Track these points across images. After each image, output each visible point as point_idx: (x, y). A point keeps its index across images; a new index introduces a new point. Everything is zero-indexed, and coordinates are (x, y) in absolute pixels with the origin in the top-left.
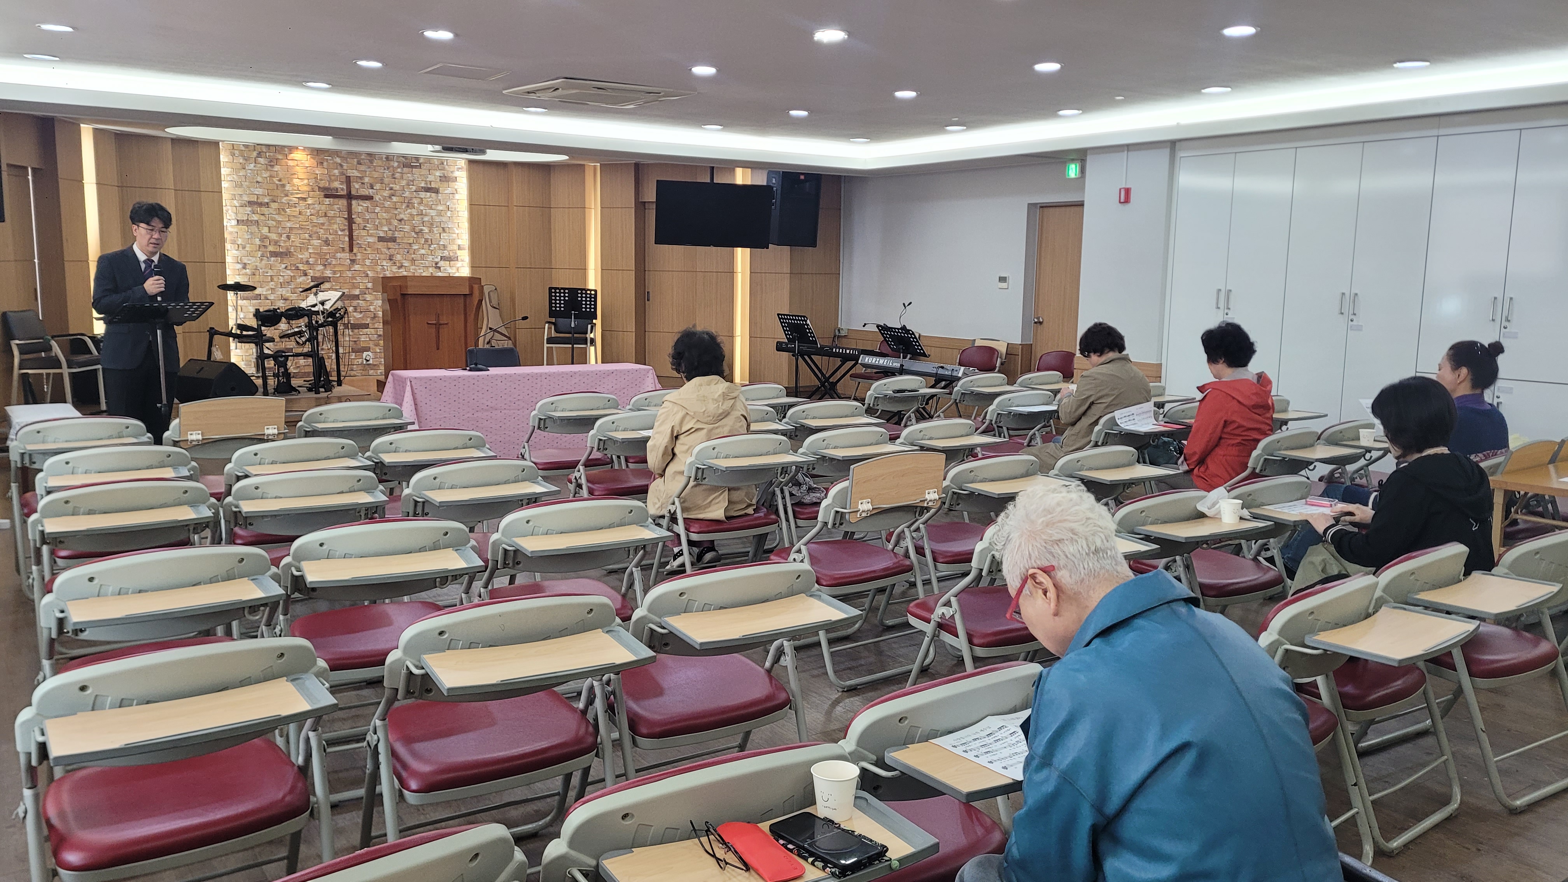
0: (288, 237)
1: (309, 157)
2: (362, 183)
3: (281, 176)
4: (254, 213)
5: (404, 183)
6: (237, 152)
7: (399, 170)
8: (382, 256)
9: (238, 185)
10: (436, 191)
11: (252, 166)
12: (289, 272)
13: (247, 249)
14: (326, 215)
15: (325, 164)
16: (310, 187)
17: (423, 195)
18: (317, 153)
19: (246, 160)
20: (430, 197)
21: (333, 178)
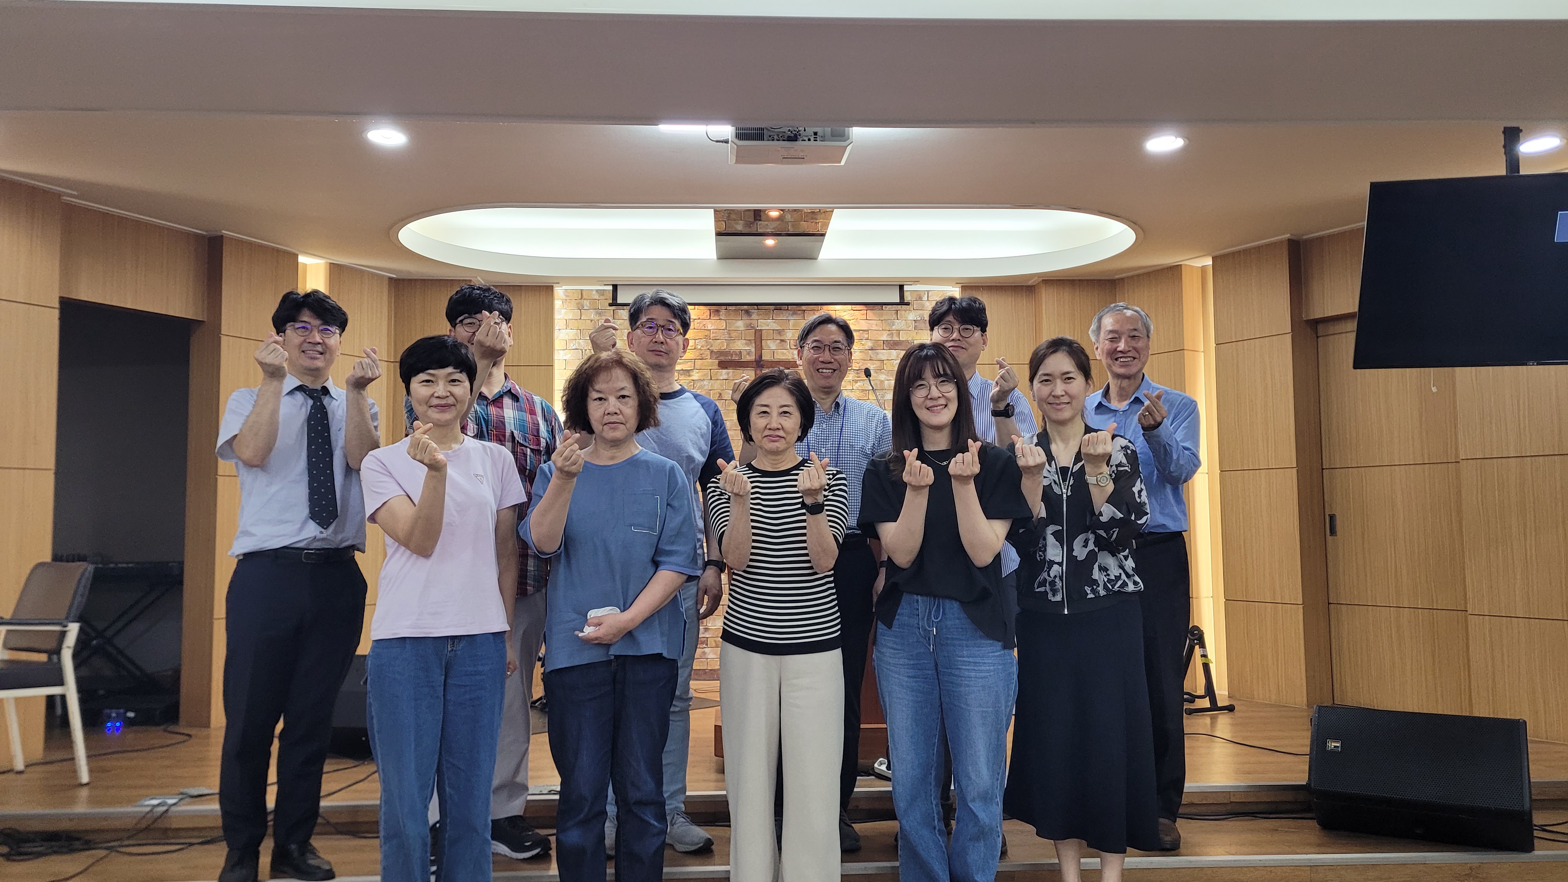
2: (782, 341)
15: (722, 312)
17: (884, 354)
21: (734, 334)
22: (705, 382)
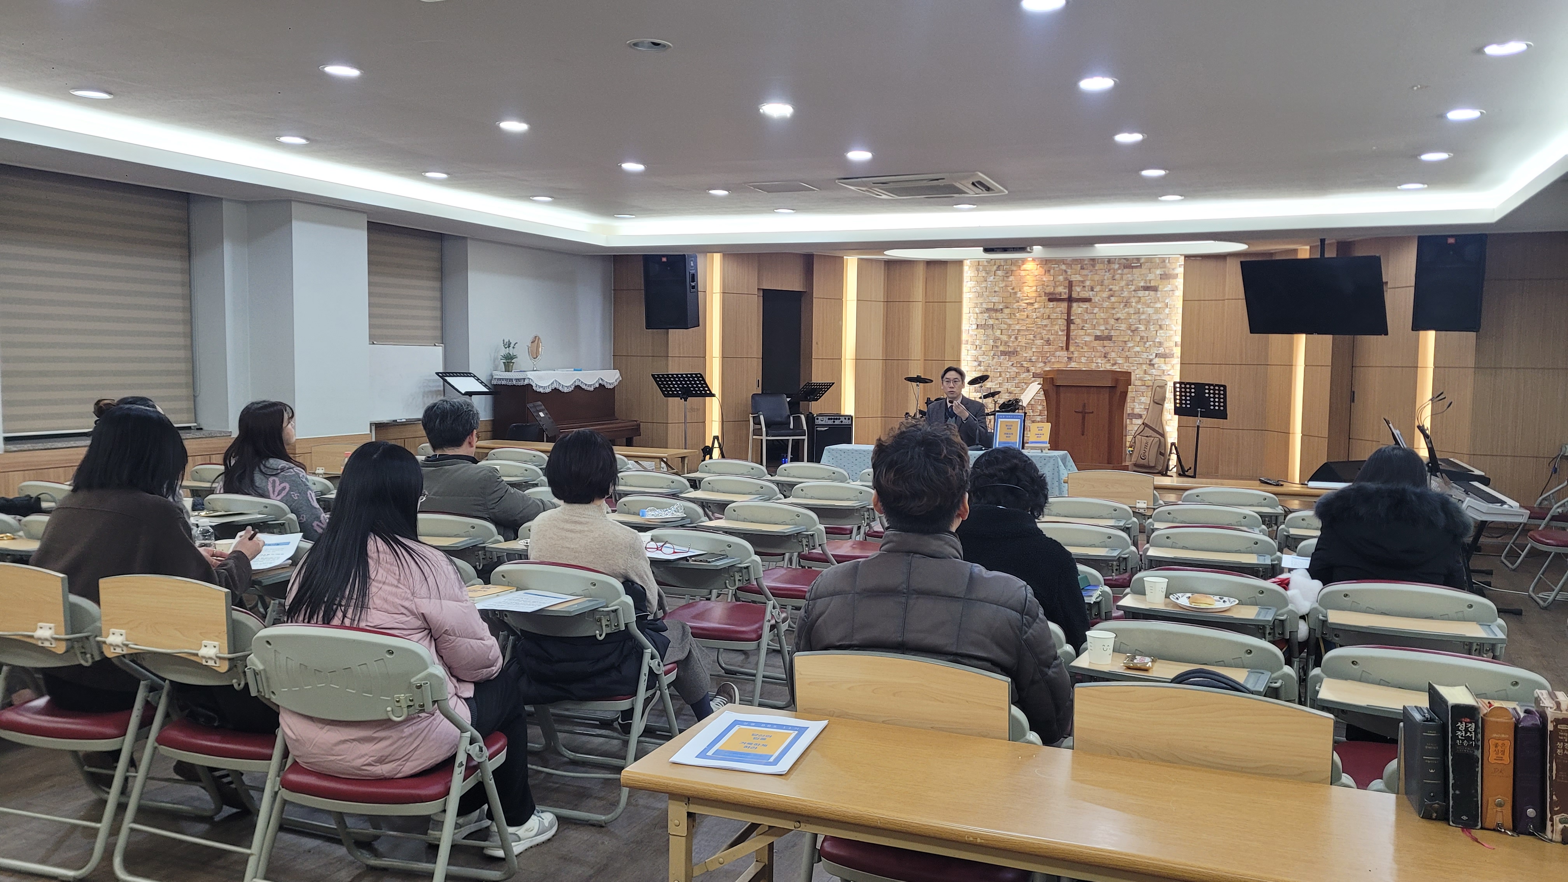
0: (1016, 338)
1: (1039, 266)
2: (1084, 287)
3: (1014, 285)
4: (990, 319)
5: (1123, 283)
6: (981, 268)
7: (1119, 272)
8: (1098, 354)
9: (980, 295)
10: (1155, 289)
11: (992, 278)
12: (1014, 368)
13: (983, 349)
14: (1049, 317)
15: (1052, 271)
16: (1038, 293)
17: (1141, 293)
18: (1045, 263)
19: (988, 273)
20: (1149, 294)
21: (1057, 283)
22: (1041, 309)
